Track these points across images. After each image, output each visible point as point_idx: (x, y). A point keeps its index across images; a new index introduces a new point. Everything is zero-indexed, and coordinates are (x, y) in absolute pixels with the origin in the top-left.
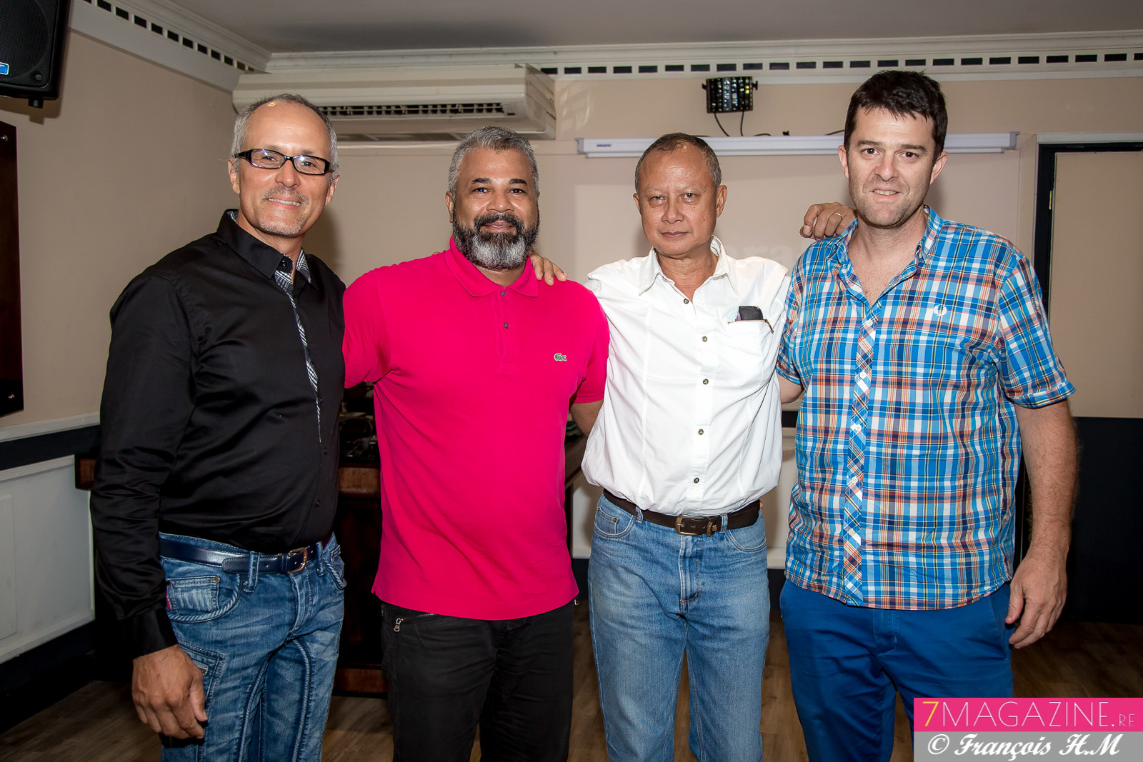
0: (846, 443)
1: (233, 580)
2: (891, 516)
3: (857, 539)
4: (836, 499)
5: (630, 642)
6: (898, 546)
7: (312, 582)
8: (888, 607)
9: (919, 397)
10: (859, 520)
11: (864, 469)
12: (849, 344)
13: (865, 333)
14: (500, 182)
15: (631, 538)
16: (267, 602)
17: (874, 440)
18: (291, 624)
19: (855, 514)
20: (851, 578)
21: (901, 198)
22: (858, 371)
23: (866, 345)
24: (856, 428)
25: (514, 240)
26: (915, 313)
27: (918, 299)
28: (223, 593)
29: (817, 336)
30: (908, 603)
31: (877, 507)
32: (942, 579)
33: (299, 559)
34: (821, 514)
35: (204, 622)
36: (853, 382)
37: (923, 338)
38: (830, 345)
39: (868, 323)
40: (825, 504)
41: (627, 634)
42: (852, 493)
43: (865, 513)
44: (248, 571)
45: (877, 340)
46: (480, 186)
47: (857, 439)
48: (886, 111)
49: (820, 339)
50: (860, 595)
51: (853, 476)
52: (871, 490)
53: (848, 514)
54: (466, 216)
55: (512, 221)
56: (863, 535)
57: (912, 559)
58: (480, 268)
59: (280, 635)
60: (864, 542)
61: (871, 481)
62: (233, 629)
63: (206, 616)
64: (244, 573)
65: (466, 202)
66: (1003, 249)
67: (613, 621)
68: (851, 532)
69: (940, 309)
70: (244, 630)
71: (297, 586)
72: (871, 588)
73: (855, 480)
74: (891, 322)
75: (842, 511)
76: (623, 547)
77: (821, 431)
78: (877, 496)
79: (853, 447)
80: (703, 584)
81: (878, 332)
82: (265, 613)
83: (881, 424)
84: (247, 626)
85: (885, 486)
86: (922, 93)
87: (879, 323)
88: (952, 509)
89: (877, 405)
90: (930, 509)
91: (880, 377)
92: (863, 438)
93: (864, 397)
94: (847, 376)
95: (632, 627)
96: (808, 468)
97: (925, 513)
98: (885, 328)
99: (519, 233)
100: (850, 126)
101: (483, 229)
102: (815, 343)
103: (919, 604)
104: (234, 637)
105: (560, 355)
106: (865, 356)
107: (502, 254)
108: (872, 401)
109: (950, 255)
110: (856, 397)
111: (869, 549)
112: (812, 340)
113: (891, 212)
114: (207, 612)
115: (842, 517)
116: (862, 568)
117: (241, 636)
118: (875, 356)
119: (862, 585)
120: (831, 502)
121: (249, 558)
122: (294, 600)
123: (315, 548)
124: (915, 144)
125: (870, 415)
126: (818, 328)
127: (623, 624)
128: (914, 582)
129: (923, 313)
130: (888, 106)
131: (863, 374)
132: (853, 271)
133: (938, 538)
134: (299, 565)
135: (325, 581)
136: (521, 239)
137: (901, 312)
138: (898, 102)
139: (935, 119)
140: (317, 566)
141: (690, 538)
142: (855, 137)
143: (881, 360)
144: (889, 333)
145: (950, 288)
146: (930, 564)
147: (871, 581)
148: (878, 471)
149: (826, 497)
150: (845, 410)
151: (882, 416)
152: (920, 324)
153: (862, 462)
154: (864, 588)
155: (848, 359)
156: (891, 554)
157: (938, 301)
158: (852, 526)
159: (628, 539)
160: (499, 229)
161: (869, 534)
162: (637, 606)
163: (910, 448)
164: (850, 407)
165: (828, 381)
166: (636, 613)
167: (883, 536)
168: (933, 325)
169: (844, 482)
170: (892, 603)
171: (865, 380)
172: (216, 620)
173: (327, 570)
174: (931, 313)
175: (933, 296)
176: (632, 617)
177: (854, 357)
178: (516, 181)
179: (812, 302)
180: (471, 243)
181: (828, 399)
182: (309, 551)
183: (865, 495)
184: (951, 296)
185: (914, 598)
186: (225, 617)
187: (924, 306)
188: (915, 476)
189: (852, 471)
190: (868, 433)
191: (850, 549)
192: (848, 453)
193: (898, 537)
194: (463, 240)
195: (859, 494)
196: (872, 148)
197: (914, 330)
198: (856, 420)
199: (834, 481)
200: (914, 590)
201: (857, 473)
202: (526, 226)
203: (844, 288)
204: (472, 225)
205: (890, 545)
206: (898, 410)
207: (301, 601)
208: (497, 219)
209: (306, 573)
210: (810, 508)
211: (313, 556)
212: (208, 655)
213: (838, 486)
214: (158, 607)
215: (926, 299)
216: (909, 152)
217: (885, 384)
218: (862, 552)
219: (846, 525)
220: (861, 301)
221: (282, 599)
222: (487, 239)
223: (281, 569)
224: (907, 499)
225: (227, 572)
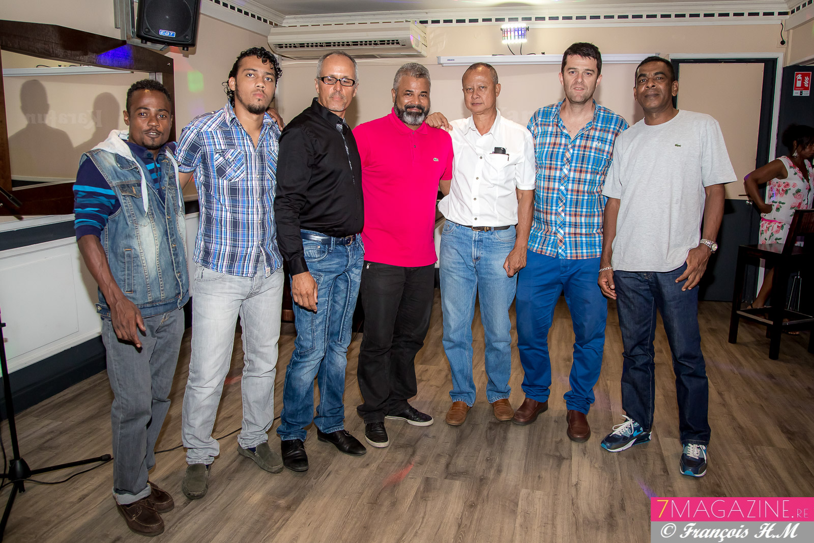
0: (558, 194)
1: (325, 247)
2: (576, 223)
3: (562, 232)
4: (553, 217)
5: (451, 278)
6: (578, 234)
7: (354, 250)
8: (575, 259)
9: (589, 176)
10: (564, 224)
11: (565, 204)
12: (560, 153)
13: (568, 150)
14: (417, 92)
15: (454, 233)
16: (338, 257)
17: (569, 193)
18: (346, 266)
19: (561, 222)
20: (560, 248)
21: (585, 91)
22: (564, 165)
23: (568, 155)
24: (562, 188)
25: (420, 114)
26: (589, 144)
27: (590, 138)
28: (322, 252)
29: (546, 149)
30: (583, 257)
31: (570, 219)
32: (595, 246)
33: (350, 240)
34: (547, 223)
35: (314, 262)
36: (561, 169)
37: (592, 154)
38: (552, 154)
39: (570, 146)
40: (549, 219)
41: (449, 274)
42: (560, 214)
43: (566, 222)
44: (331, 244)
45: (573, 153)
46: (409, 93)
47: (562, 192)
48: (579, 56)
49: (547, 151)
50: (564, 255)
51: (560, 207)
52: (568, 212)
53: (558, 222)
54: (401, 104)
55: (420, 107)
56: (565, 230)
57: (584, 239)
58: (406, 125)
59: (343, 269)
60: (565, 233)
61: (568, 209)
62: (325, 266)
63: (316, 260)
64: (329, 244)
65: (402, 98)
66: (622, 122)
67: (445, 269)
68: (560, 230)
69: (599, 143)
70: (329, 266)
71: (349, 251)
72: (569, 251)
73: (561, 209)
74: (579, 146)
75: (556, 221)
76: (451, 237)
77: (546, 189)
78: (570, 215)
79: (561, 195)
80: (482, 253)
81: (574, 150)
82: (337, 260)
83: (572, 186)
84: (330, 265)
85: (573, 211)
86: (592, 50)
87: (574, 147)
88: (598, 220)
89: (571, 179)
90: (589, 220)
91: (573, 168)
92: (565, 192)
93: (566, 175)
94: (559, 167)
95: (452, 272)
96: (541, 204)
97: (587, 221)
98: (576, 148)
99: (423, 112)
100: (564, 63)
101: (408, 110)
102: (545, 152)
103: (587, 256)
104: (325, 269)
105: (436, 159)
106: (567, 159)
107: (415, 120)
108: (569, 177)
109: (602, 122)
110: (563, 175)
111: (567, 236)
112: (544, 151)
113: (581, 97)
114: (316, 258)
115: (556, 224)
116: (565, 244)
117: (328, 268)
118: (572, 160)
119: (565, 251)
120: (551, 218)
121: (331, 239)
122: (347, 256)
123: (355, 236)
124: (590, 69)
125: (568, 183)
126: (547, 146)
127: (448, 270)
128: (584, 248)
129: (592, 144)
130: (580, 54)
131: (566, 166)
132: (563, 124)
133: (593, 231)
134: (349, 243)
135: (358, 250)
136: (423, 114)
137: (583, 143)
138: (583, 53)
139: (597, 60)
140: (356, 244)
141: (478, 232)
142: (566, 67)
143: (574, 161)
144: (578, 151)
145: (602, 134)
146: (590, 241)
147: (568, 248)
148: (570, 205)
149: (549, 216)
150: (557, 181)
151: (573, 183)
152: (591, 148)
153: (564, 201)
154: (566, 252)
155: (559, 160)
156: (575, 238)
157: (598, 140)
158: (560, 227)
159: (453, 233)
160: (414, 110)
161: (567, 230)
162: (454, 263)
163: (584, 196)
164: (559, 179)
165: (550, 168)
166: (453, 266)
167: (572, 230)
168: (596, 149)
169: (556, 210)
170: (577, 257)
171: (566, 169)
172: (319, 262)
173: (359, 245)
174: (595, 144)
175: (596, 137)
176: (452, 267)
177: (562, 159)
178: (423, 92)
179: (544, 134)
180: (403, 115)
181: (549, 176)
182: (353, 237)
183: (565, 215)
184: (603, 138)
185: (585, 254)
186: (323, 260)
187: (593, 141)
188: (585, 207)
189: (560, 205)
190: (567, 190)
191: (560, 236)
192: (558, 198)
193: (578, 231)
194: (399, 113)
195: (563, 214)
196: (573, 71)
197: (589, 150)
198: (562, 185)
199: (552, 209)
200: (585, 251)
201: (562, 206)
202: (426, 109)
203: (558, 130)
204: (404, 108)
205: (575, 234)
206: (579, 181)
207: (350, 257)
208: (414, 107)
209: (352, 246)
210: (542, 220)
211: (354, 240)
212: (316, 274)
213: (554, 211)
214: (301, 256)
215: (593, 138)
216: (588, 72)
217: (575, 171)
218: (564, 237)
219: (558, 227)
220: (567, 137)
221: (343, 255)
222: (409, 114)
223: (343, 244)
224: (581, 216)
225: (323, 244)
